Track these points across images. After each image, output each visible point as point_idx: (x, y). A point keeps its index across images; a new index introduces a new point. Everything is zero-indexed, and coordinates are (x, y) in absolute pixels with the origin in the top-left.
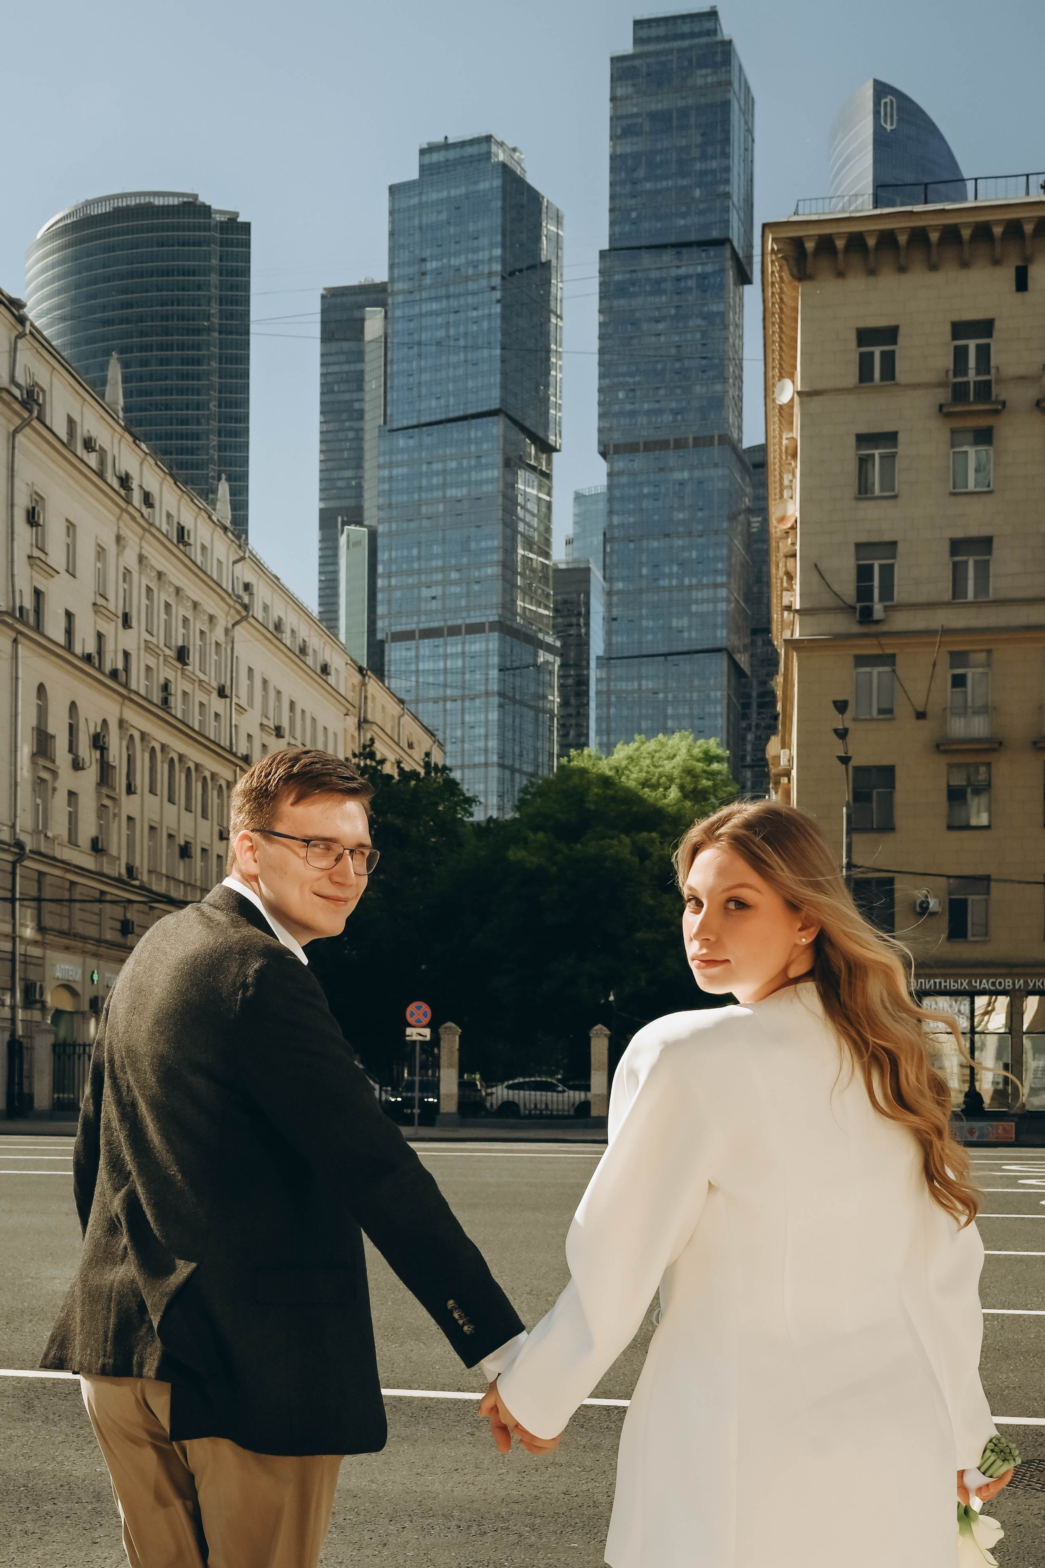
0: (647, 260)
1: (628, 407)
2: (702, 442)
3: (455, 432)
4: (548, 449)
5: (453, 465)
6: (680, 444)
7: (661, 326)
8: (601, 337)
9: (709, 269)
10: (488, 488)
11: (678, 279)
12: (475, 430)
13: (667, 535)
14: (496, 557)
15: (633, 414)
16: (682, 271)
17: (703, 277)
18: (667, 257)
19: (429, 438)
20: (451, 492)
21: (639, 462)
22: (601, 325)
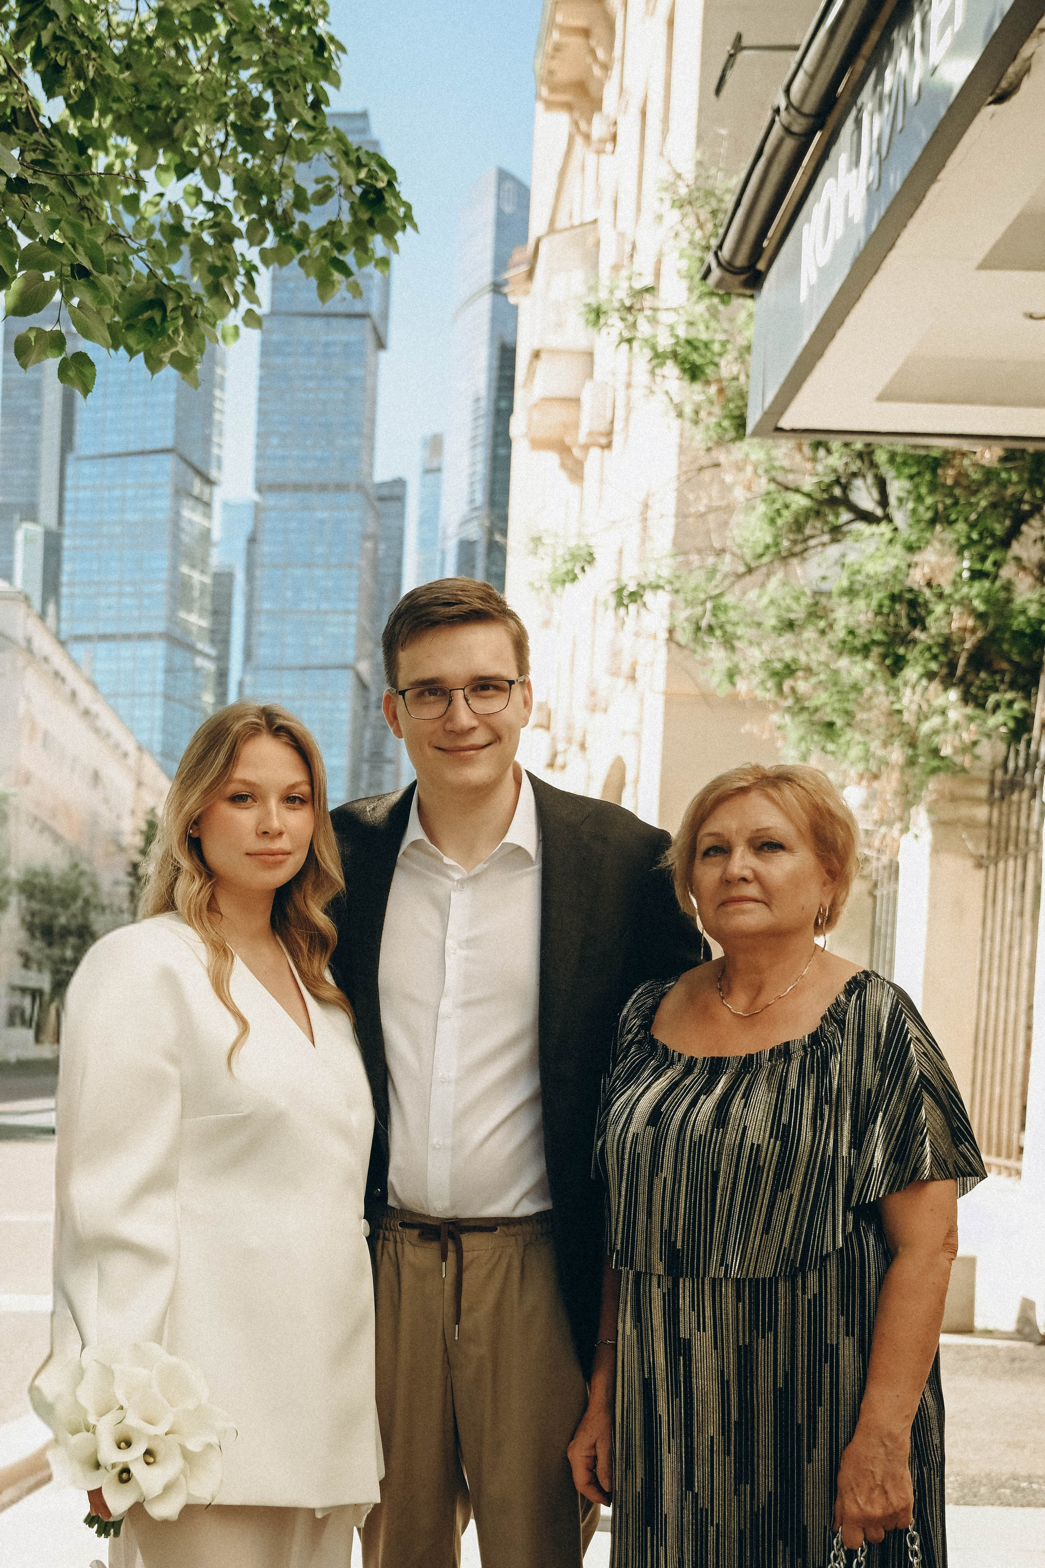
0: (302, 323)
1: (280, 452)
2: (341, 487)
3: (134, 465)
4: (209, 481)
5: (130, 493)
6: (323, 488)
7: (310, 384)
8: (261, 389)
9: (353, 337)
10: (160, 516)
11: (327, 345)
12: (152, 464)
13: (309, 566)
14: (164, 575)
15: (284, 458)
16: (330, 338)
17: (347, 345)
18: (318, 323)
19: (111, 467)
20: (131, 517)
21: (287, 500)
22: (262, 378)
